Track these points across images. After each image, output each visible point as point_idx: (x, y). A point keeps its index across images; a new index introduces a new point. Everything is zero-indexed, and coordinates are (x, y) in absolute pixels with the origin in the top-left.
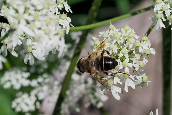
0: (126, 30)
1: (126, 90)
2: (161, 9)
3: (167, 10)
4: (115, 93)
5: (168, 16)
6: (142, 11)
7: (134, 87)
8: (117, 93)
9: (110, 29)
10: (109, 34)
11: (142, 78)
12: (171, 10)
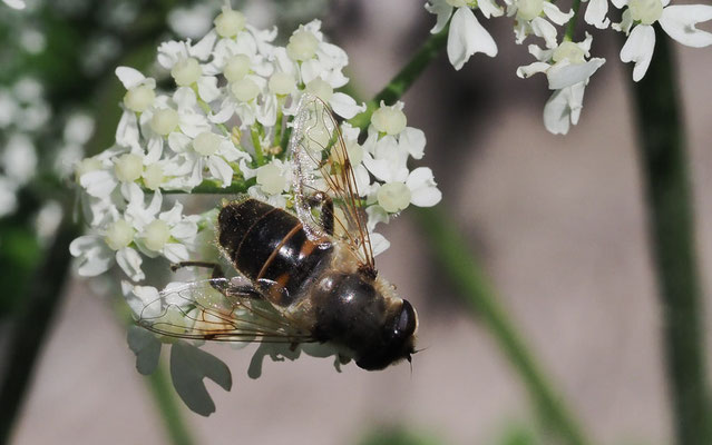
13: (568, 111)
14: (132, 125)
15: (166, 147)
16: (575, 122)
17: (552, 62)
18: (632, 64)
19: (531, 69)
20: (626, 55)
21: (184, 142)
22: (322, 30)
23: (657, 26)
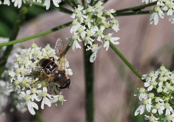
0: (47, 50)
1: (42, 107)
2: (77, 30)
3: (83, 31)
4: (31, 108)
5: (84, 38)
6: (63, 26)
7: (50, 105)
8: (33, 108)
9: (32, 48)
10: (31, 52)
11: (59, 97)
12: (87, 31)
13: (94, 58)
14: (17, 64)
15: (25, 67)
16: (95, 60)
17: (92, 48)
18: (106, 48)
19: (88, 49)
20: (105, 46)
21: (28, 65)
22: (50, 46)
23: (109, 41)
